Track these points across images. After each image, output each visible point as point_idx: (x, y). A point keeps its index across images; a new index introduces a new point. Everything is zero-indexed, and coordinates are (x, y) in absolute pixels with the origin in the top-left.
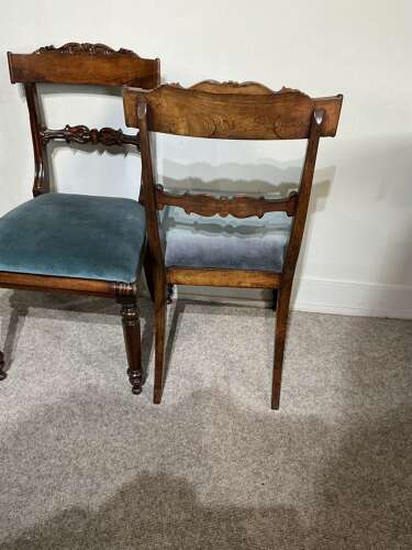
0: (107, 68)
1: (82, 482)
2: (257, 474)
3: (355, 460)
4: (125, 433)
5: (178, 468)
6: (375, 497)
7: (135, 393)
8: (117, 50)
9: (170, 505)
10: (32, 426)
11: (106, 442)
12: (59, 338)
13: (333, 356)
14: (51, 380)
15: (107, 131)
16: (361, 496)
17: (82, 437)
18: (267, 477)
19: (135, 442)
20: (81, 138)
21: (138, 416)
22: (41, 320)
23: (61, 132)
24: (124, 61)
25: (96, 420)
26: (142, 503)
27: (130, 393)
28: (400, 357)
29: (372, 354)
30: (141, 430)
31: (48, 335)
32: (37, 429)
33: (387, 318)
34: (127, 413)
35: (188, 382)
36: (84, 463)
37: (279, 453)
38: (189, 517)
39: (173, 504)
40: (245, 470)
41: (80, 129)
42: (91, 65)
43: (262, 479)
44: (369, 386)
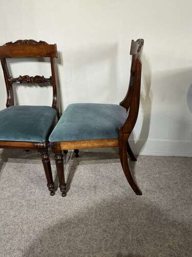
0: (35, 50)
1: (23, 236)
2: (105, 231)
3: (153, 224)
4: (45, 213)
5: (68, 229)
6: (161, 241)
7: (52, 195)
8: (39, 41)
9: (62, 246)
10: (3, 211)
11: (36, 218)
12: (20, 171)
13: (146, 175)
14: (15, 190)
15: (37, 77)
16: (154, 241)
17: (26, 216)
18: (109, 233)
19: (49, 217)
20: (26, 81)
21: (52, 205)
22: (13, 164)
23: (17, 79)
24: (42, 46)
25: (33, 208)
26: (49, 245)
27: (49, 195)
28: (178, 174)
29: (165, 174)
30: (53, 212)
31: (15, 170)
32: (6, 212)
33: (174, 157)
34: (47, 204)
35: (76, 189)
36: (25, 228)
37: (116, 221)
38: (71, 252)
39: (64, 245)
40: (99, 230)
41: (26, 77)
42: (28, 49)
43: (107, 233)
44: (162, 188)
